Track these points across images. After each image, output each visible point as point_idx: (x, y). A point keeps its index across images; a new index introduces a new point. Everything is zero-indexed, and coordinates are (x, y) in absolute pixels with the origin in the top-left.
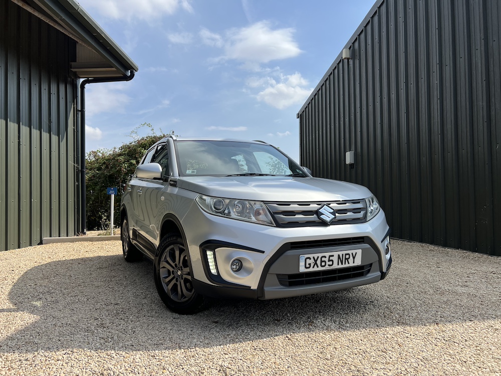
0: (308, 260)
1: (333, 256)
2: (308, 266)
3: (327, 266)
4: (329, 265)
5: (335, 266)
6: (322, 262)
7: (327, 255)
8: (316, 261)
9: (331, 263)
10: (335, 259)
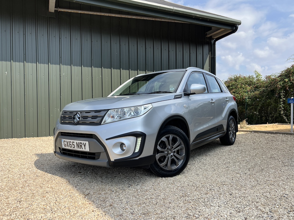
0: (65, 142)
1: (74, 142)
2: (65, 145)
3: (72, 148)
4: (73, 147)
5: (76, 149)
6: (70, 144)
7: (72, 141)
8: (68, 143)
9: (74, 146)
10: (75, 144)
